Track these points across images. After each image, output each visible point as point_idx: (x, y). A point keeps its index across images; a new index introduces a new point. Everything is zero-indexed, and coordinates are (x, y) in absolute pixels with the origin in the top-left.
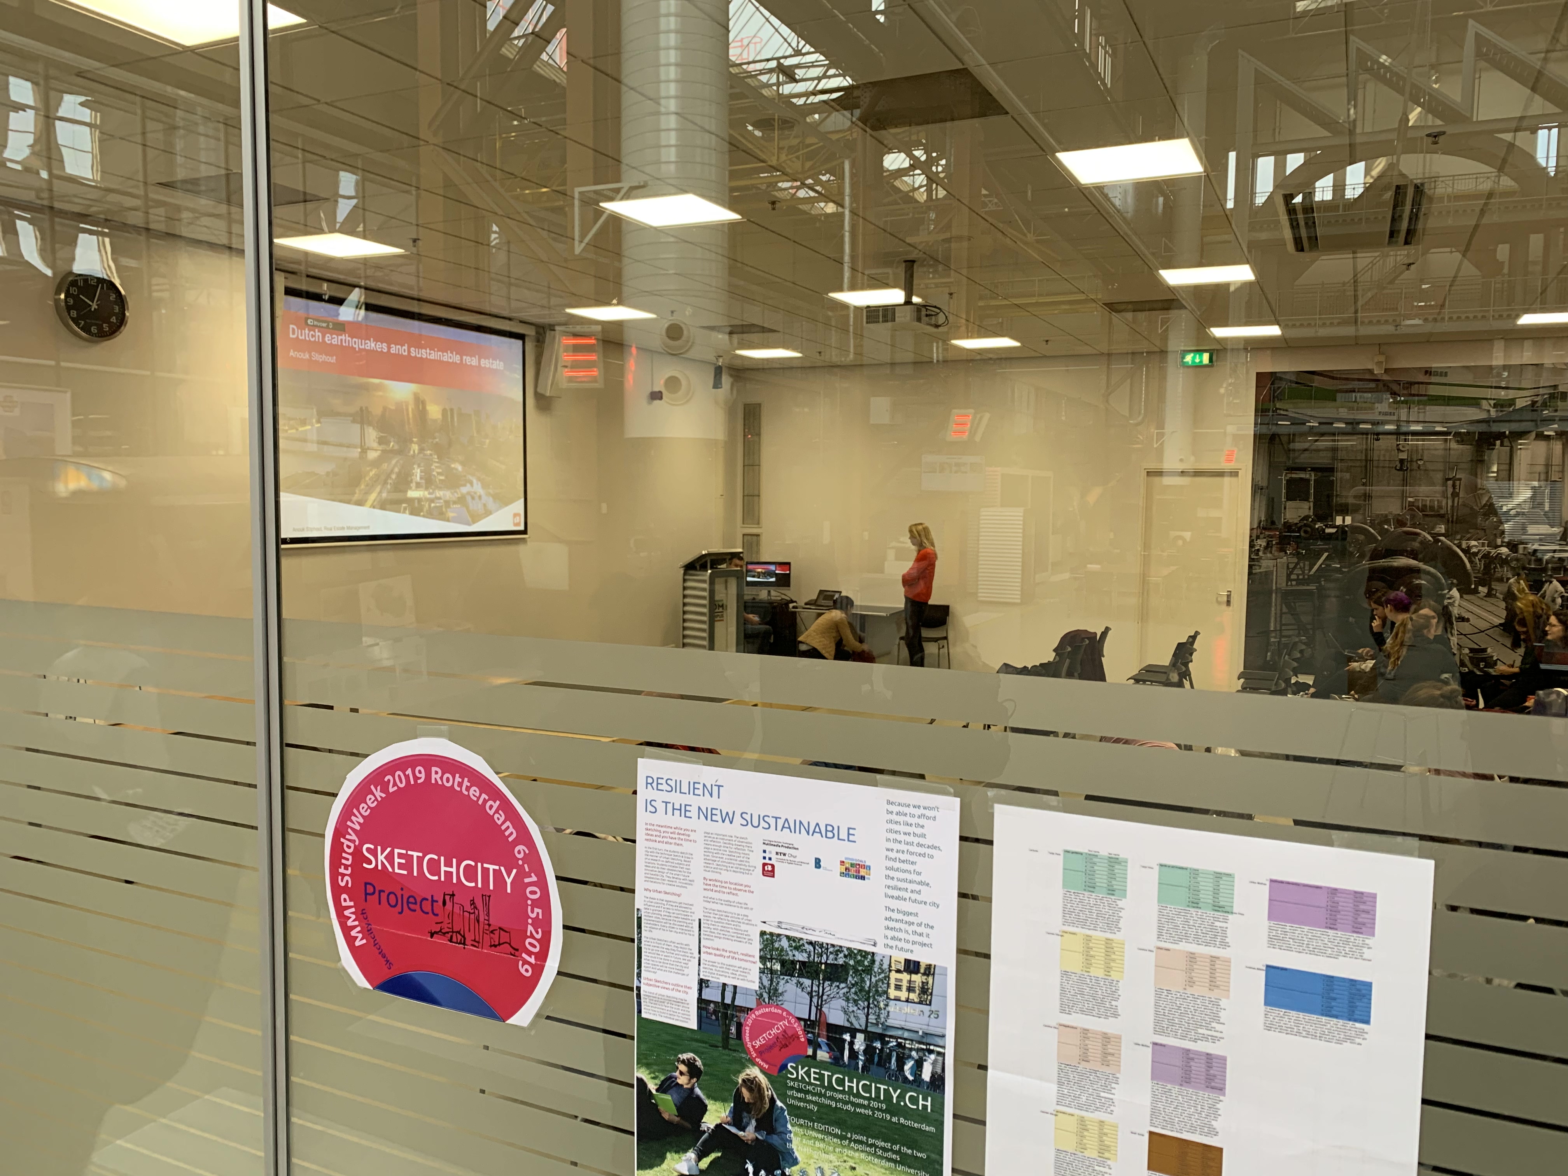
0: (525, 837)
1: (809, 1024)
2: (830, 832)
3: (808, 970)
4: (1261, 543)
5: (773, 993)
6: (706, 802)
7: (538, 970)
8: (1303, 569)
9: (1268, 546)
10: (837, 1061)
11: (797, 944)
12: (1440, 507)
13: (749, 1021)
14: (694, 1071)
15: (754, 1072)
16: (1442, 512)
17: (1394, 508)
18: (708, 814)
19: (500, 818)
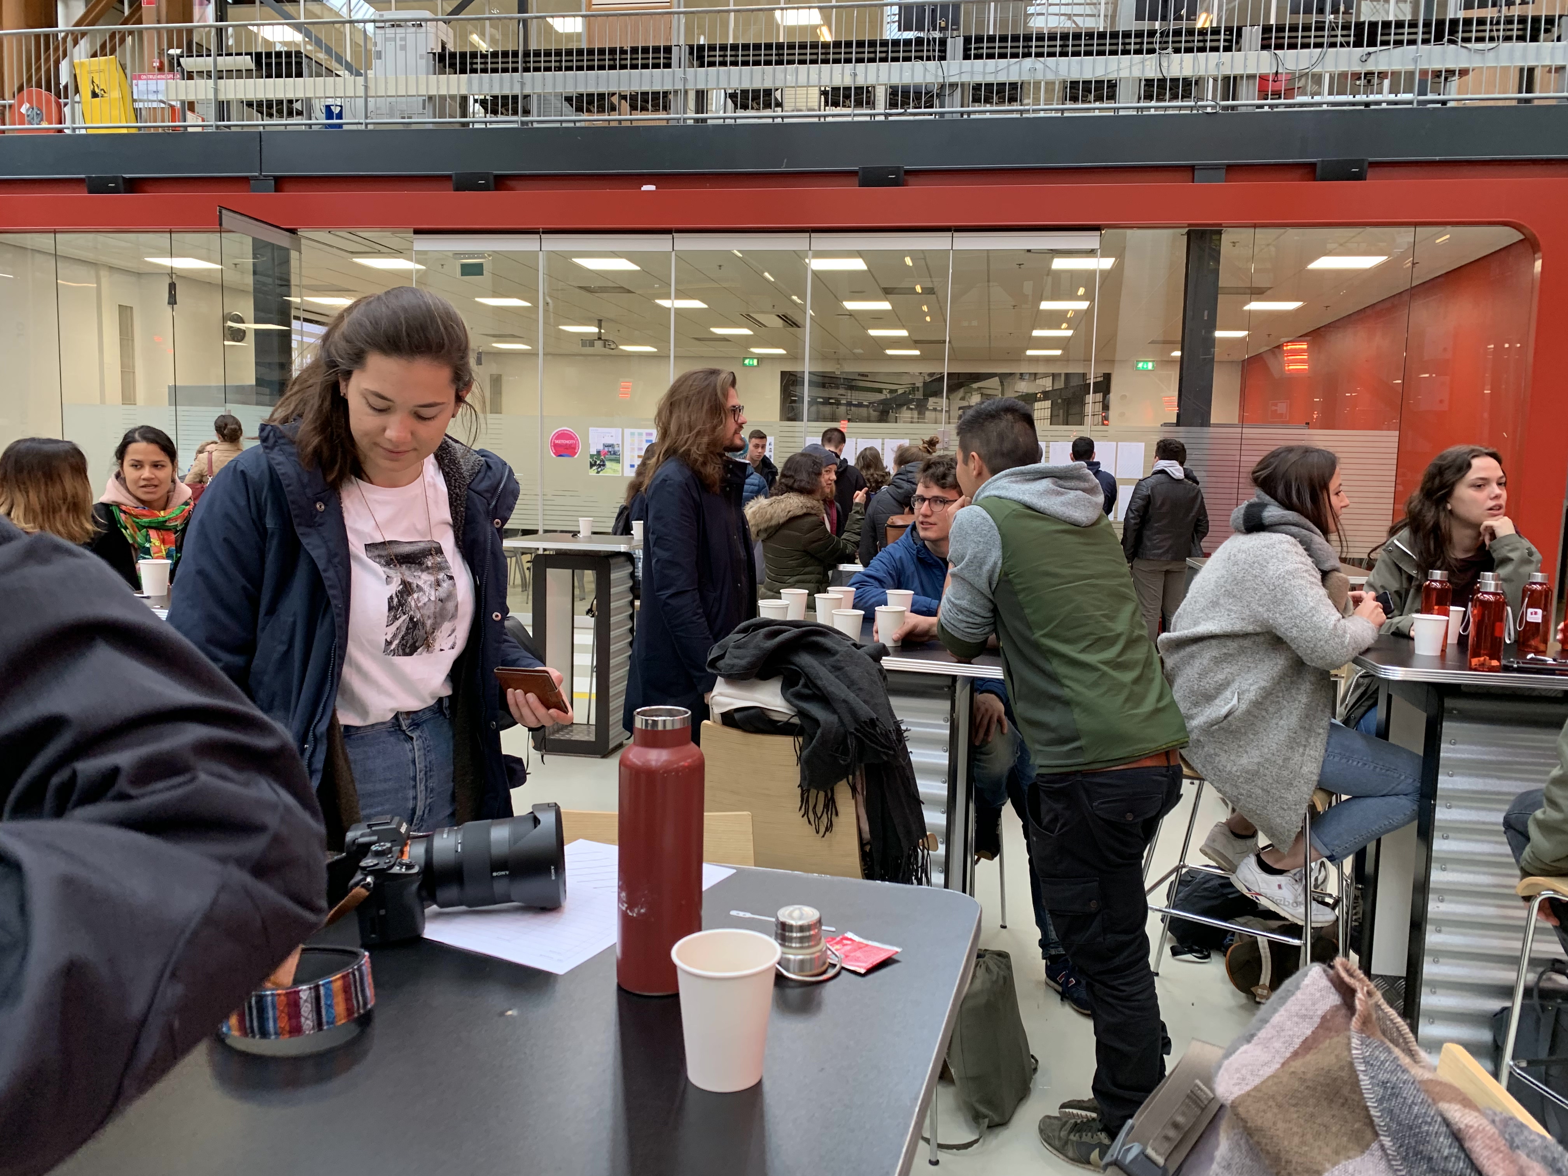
0: (576, 436)
2: (610, 433)
5: (604, 449)
7: (578, 451)
13: (601, 452)
18: (598, 433)
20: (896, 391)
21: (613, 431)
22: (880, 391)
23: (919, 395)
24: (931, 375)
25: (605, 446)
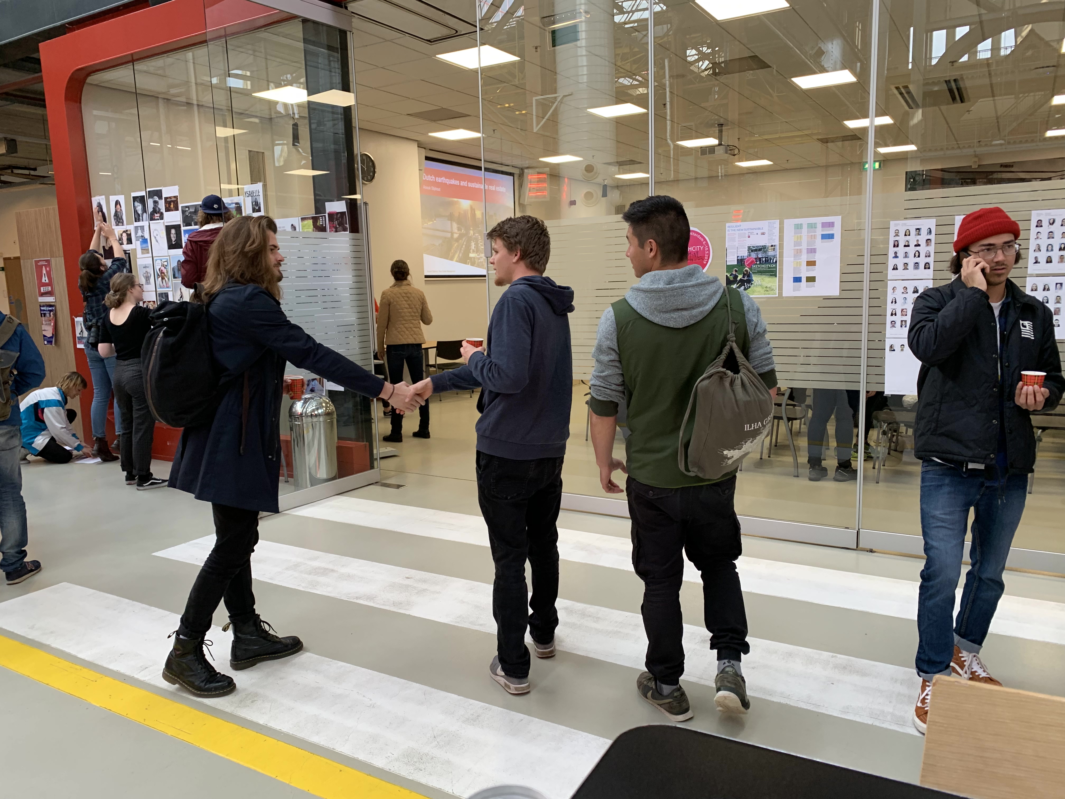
0: (705, 240)
1: (756, 259)
2: (759, 229)
3: (756, 250)
5: (750, 255)
6: (738, 228)
7: (707, 262)
10: (760, 263)
11: (754, 247)
13: (745, 261)
14: (736, 271)
15: (747, 268)
18: (739, 230)
19: (700, 238)
21: (764, 225)
25: (751, 250)
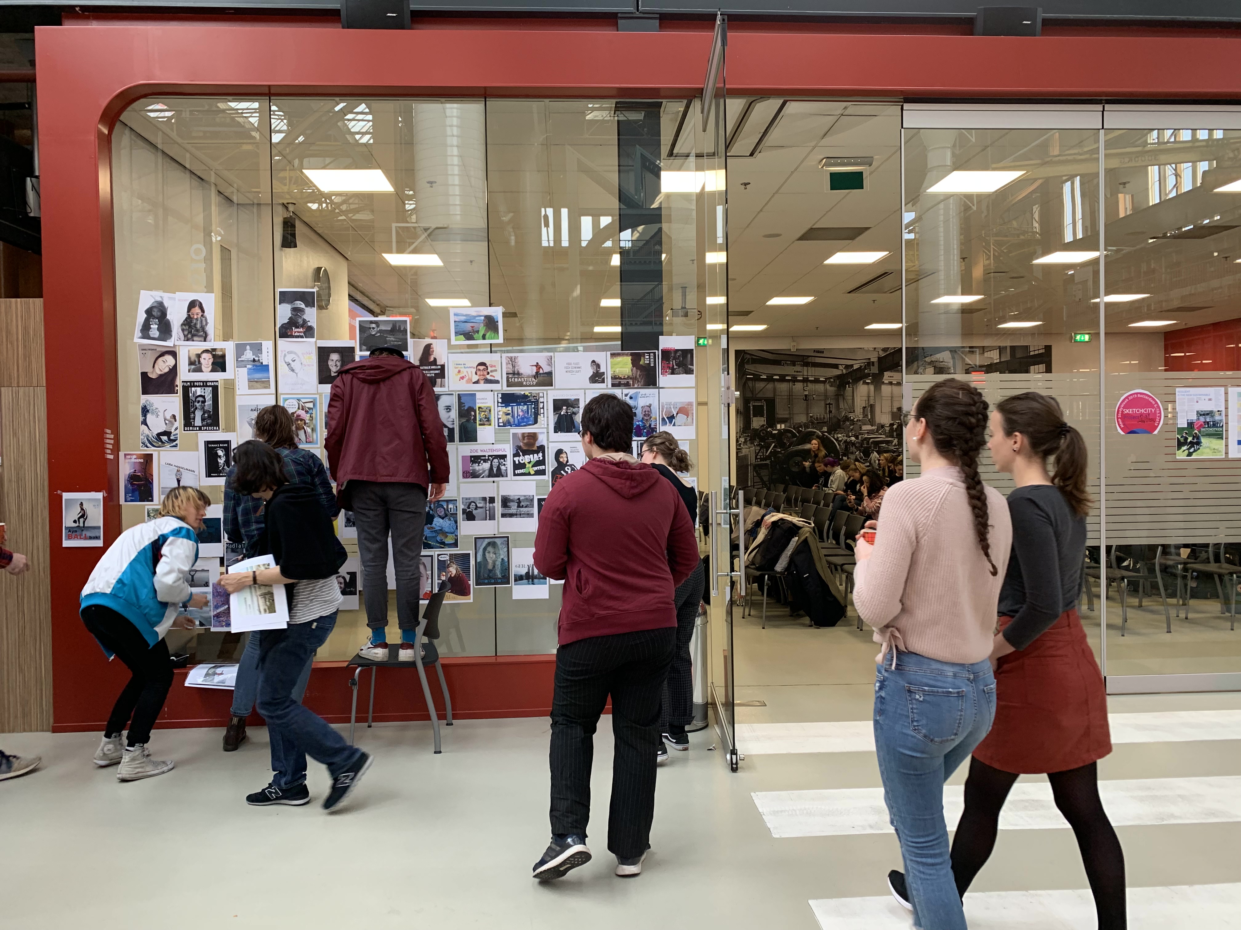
0: (1156, 403)
2: (1207, 395)
4: (742, 440)
6: (1187, 393)
7: (1159, 424)
8: (763, 453)
9: (745, 442)
12: (824, 418)
13: (1195, 424)
14: (1186, 433)
15: (1196, 431)
16: (825, 420)
17: (802, 419)
19: (1151, 401)
20: (852, 366)
21: (1211, 391)
22: (836, 366)
23: (875, 370)
24: (885, 350)
